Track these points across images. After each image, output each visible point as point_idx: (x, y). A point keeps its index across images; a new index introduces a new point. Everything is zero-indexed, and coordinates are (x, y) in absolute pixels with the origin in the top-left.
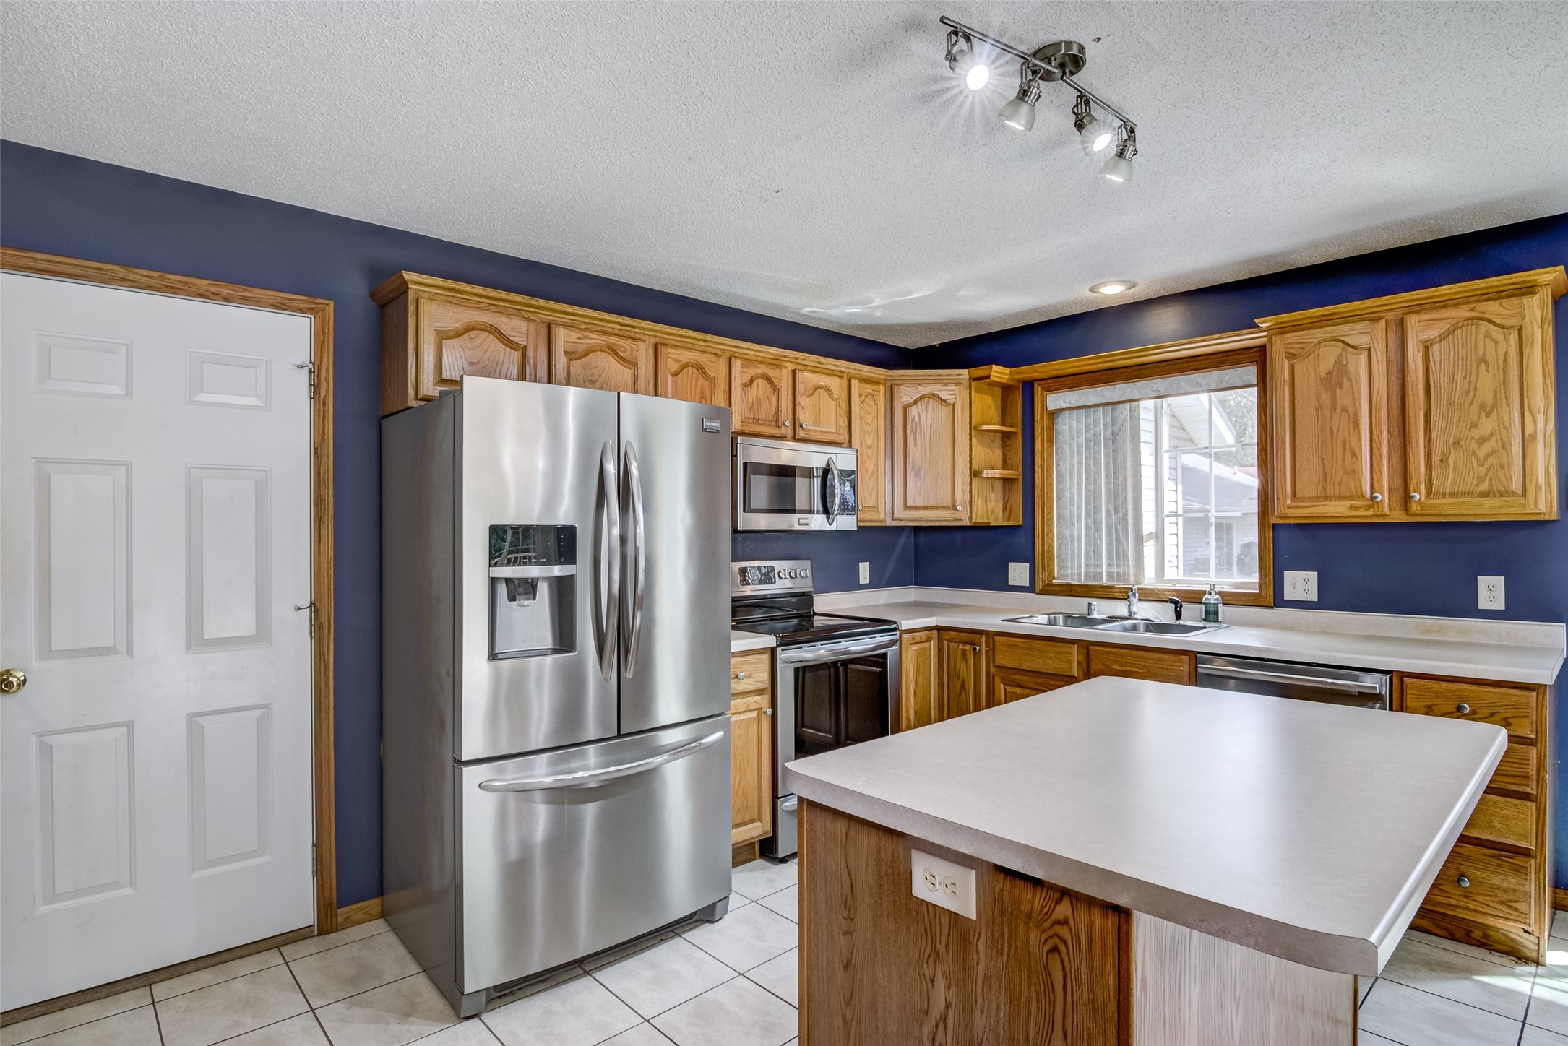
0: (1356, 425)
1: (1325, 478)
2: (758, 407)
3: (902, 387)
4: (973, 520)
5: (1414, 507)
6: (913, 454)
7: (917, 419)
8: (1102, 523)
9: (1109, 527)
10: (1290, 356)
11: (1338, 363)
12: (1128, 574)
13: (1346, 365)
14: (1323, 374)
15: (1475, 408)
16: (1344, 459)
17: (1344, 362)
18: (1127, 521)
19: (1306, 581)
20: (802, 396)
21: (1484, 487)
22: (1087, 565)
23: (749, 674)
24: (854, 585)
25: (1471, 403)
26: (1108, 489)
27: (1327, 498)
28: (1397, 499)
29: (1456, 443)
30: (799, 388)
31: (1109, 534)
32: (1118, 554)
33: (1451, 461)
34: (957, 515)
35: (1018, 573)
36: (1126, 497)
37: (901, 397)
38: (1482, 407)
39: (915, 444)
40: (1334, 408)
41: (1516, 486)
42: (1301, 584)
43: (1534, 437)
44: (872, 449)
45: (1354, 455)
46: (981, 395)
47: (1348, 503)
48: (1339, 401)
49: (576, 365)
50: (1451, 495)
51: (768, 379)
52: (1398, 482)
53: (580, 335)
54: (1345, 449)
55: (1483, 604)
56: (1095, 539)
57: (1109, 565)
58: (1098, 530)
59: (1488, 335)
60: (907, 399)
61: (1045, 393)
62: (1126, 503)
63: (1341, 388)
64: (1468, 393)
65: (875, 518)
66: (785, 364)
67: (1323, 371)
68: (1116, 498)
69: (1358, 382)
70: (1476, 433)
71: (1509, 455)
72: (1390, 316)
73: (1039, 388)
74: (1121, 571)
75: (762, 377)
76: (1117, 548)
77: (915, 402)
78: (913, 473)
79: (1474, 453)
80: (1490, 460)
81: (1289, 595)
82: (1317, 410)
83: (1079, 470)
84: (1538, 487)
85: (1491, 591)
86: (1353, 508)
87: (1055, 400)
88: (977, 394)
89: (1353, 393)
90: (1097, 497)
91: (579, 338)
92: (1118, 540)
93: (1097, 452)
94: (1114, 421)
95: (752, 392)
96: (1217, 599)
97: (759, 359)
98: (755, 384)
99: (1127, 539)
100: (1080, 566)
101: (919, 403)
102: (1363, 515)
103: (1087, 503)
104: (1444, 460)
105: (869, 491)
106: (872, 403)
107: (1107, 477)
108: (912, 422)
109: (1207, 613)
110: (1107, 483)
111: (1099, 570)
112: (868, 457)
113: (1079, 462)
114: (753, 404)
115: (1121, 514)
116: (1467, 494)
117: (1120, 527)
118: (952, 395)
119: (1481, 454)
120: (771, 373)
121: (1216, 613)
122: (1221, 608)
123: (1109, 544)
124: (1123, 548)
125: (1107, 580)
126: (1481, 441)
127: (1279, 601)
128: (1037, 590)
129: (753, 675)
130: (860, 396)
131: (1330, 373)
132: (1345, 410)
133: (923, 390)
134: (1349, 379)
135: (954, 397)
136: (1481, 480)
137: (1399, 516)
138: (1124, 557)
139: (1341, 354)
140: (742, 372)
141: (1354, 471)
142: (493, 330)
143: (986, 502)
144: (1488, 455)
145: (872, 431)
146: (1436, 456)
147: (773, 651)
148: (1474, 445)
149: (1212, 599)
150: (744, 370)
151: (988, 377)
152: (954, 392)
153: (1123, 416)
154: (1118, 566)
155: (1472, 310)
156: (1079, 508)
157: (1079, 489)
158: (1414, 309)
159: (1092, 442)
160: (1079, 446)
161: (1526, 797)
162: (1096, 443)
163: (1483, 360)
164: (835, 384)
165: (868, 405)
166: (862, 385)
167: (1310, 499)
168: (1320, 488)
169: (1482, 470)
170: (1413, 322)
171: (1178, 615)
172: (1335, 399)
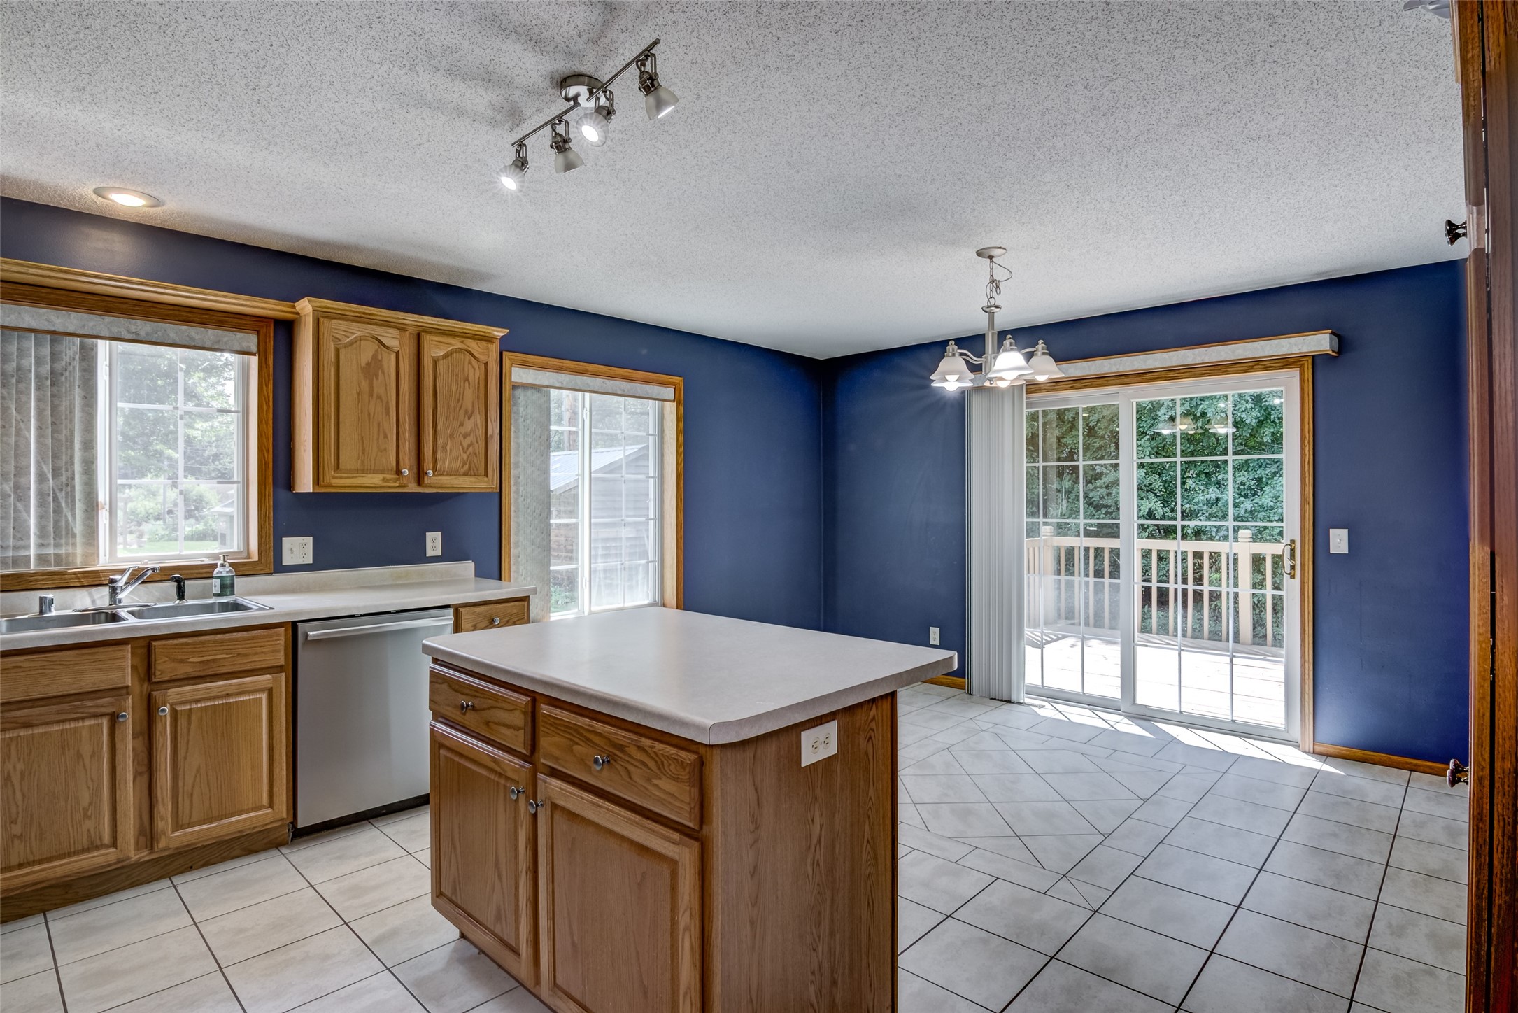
0: (388, 413)
1: (363, 453)
5: (425, 482)
8: (29, 489)
9: (41, 495)
10: (335, 340)
11: (375, 357)
12: (74, 554)
13: (381, 361)
14: (363, 365)
15: (462, 412)
16: (378, 439)
17: (380, 358)
18: (73, 487)
19: (303, 546)
21: (466, 468)
25: (460, 408)
27: (365, 470)
28: (413, 474)
29: (452, 436)
31: (42, 504)
32: (56, 530)
33: (448, 448)
36: (72, 457)
38: (466, 412)
40: (371, 394)
41: (483, 469)
42: (298, 549)
45: (385, 436)
47: (381, 476)
48: (375, 390)
50: (448, 473)
52: (413, 461)
54: (379, 430)
55: (430, 553)
56: (16, 510)
57: (41, 545)
58: (22, 498)
59: (470, 363)
62: (72, 464)
63: (377, 378)
64: (459, 400)
67: (363, 361)
68: (55, 456)
69: (389, 376)
70: (462, 430)
71: (480, 447)
72: (410, 329)
74: (62, 552)
76: (56, 522)
79: (461, 444)
80: (471, 449)
81: (287, 560)
82: (358, 394)
84: (493, 471)
85: (434, 543)
89: (386, 385)
92: (58, 511)
94: (54, 357)
96: (230, 571)
99: (73, 510)
102: (391, 485)
104: (444, 448)
107: (39, 428)
111: (23, 553)
115: (64, 479)
116: (457, 473)
117: (61, 496)
119: (465, 445)
121: (232, 585)
122: (235, 580)
123: (42, 517)
124: (67, 522)
125: (38, 565)
126: (465, 436)
127: (279, 568)
131: (368, 364)
132: (379, 397)
134: (383, 373)
136: (465, 464)
137: (411, 488)
138: (67, 534)
139: (377, 351)
141: (385, 449)
144: (469, 446)
146: (440, 443)
148: (461, 438)
149: (226, 571)
153: (70, 353)
154: (56, 545)
155: (462, 342)
158: (428, 330)
163: (467, 379)
167: (350, 471)
168: (359, 462)
169: (465, 456)
170: (427, 339)
171: (181, 594)
172: (372, 388)
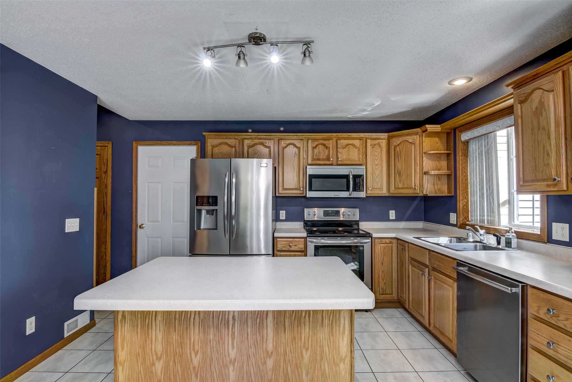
0: (549, 137)
1: (536, 169)
2: (319, 155)
3: (393, 139)
4: (424, 193)
6: (398, 166)
7: (399, 152)
10: (520, 102)
11: (540, 101)
12: (495, 221)
13: (543, 103)
14: (534, 110)
16: (544, 158)
17: (543, 101)
18: (494, 194)
19: (563, 229)
20: (340, 149)
22: (480, 215)
23: (296, 245)
24: (388, 219)
26: (486, 178)
27: (537, 181)
30: (339, 146)
31: (487, 200)
32: (491, 211)
34: (416, 192)
35: (453, 218)
37: (393, 143)
39: (398, 162)
40: (539, 128)
42: (560, 231)
44: (378, 166)
45: (548, 155)
46: (430, 139)
48: (541, 124)
49: (250, 150)
51: (324, 145)
53: (251, 141)
54: (544, 151)
56: (482, 203)
57: (488, 216)
58: (483, 198)
60: (395, 144)
61: (460, 133)
63: (542, 116)
65: (381, 192)
66: (333, 138)
67: (534, 107)
68: (489, 183)
69: (549, 112)
73: (458, 131)
74: (492, 219)
75: (321, 144)
76: (490, 207)
77: (399, 145)
78: (397, 174)
81: (555, 236)
82: (532, 130)
83: (476, 169)
86: (548, 186)
87: (464, 137)
88: (427, 138)
89: (547, 118)
90: (483, 182)
91: (251, 142)
92: (490, 203)
93: (482, 159)
94: (488, 143)
95: (316, 151)
97: (321, 138)
98: (318, 147)
99: (494, 203)
100: (477, 215)
101: (400, 145)
102: (553, 190)
103: (479, 185)
105: (376, 182)
106: (378, 147)
107: (486, 172)
108: (397, 154)
110: (486, 174)
111: (483, 218)
112: (376, 169)
113: (476, 165)
114: (317, 154)
115: (491, 190)
117: (491, 197)
118: (413, 140)
120: (325, 142)
123: (487, 205)
124: (492, 207)
128: (458, 226)
129: (297, 245)
130: (371, 145)
131: (537, 108)
132: (544, 129)
133: (401, 139)
134: (545, 110)
135: (414, 141)
138: (492, 212)
139: (542, 96)
140: (312, 144)
141: (548, 164)
142: (226, 144)
143: (434, 185)
145: (378, 158)
147: (305, 238)
149: (511, 235)
150: (313, 143)
151: (427, 130)
152: (414, 139)
153: (491, 140)
154: (491, 216)
156: (477, 187)
157: (476, 178)
159: (481, 154)
160: (476, 157)
162: (482, 155)
164: (357, 142)
165: (376, 148)
166: (372, 141)
168: (534, 174)
171: (499, 243)
172: (539, 123)
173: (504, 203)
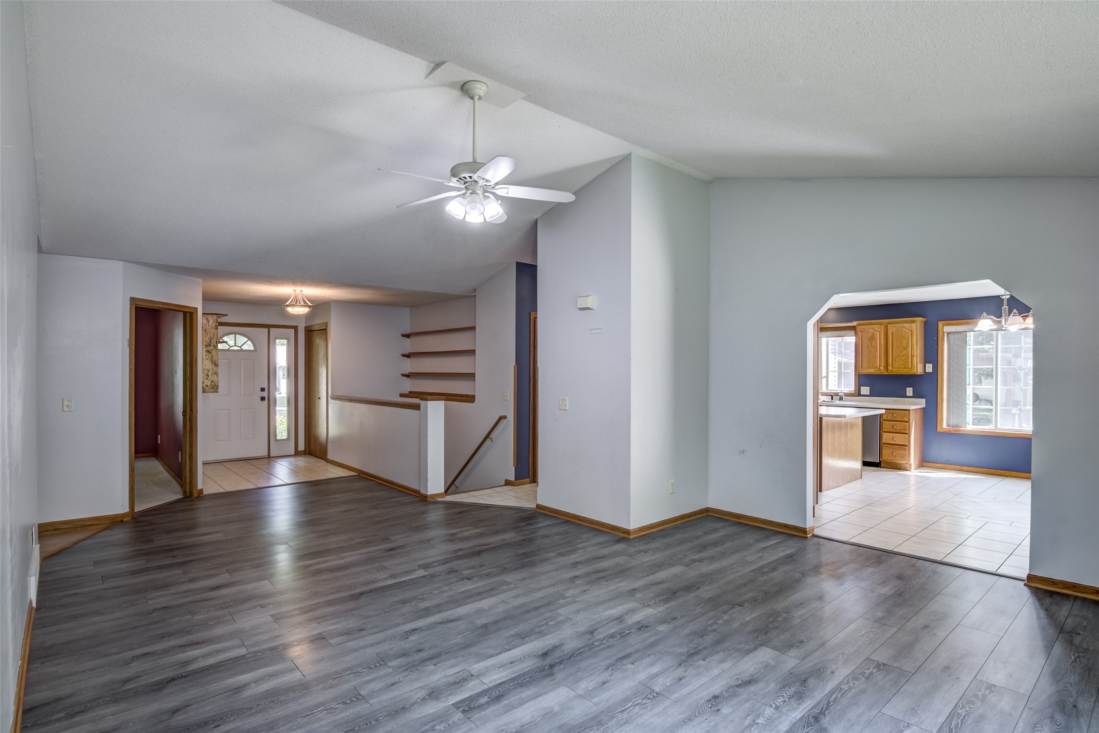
0: (876, 351)
1: (869, 363)
5: (889, 371)
10: (861, 332)
13: (874, 335)
15: (902, 348)
16: (873, 358)
19: (866, 389)
21: (903, 366)
27: (869, 368)
28: (885, 368)
29: (898, 356)
33: (897, 360)
38: (904, 348)
40: (871, 346)
41: (910, 367)
42: (865, 390)
43: (914, 355)
45: (876, 358)
47: (874, 369)
48: (873, 344)
50: (897, 368)
52: (885, 364)
54: (874, 356)
55: (909, 395)
59: (905, 331)
63: (873, 341)
64: (901, 344)
67: (869, 336)
69: (877, 340)
70: (902, 354)
71: (909, 359)
72: (885, 324)
79: (902, 359)
80: (905, 360)
81: (862, 393)
82: (867, 346)
84: (914, 367)
85: (909, 391)
86: (875, 371)
89: (876, 342)
96: (843, 395)
102: (878, 372)
104: (895, 360)
109: (840, 398)
116: (900, 368)
119: (903, 359)
122: (844, 397)
126: (903, 356)
127: (859, 395)
131: (871, 337)
132: (874, 346)
134: (875, 338)
136: (903, 365)
137: (886, 373)
139: (874, 333)
141: (876, 362)
146: (894, 359)
148: (902, 357)
149: (841, 394)
155: (902, 325)
158: (890, 323)
161: (906, 434)
163: (904, 337)
167: (866, 368)
168: (868, 365)
169: (903, 363)
170: (889, 326)
171: (832, 399)
172: (871, 344)
173: (824, 377)
